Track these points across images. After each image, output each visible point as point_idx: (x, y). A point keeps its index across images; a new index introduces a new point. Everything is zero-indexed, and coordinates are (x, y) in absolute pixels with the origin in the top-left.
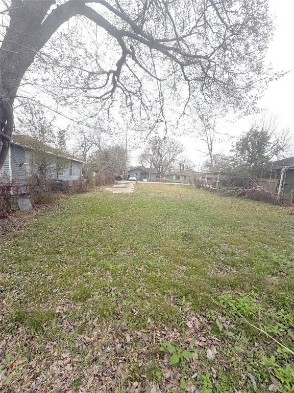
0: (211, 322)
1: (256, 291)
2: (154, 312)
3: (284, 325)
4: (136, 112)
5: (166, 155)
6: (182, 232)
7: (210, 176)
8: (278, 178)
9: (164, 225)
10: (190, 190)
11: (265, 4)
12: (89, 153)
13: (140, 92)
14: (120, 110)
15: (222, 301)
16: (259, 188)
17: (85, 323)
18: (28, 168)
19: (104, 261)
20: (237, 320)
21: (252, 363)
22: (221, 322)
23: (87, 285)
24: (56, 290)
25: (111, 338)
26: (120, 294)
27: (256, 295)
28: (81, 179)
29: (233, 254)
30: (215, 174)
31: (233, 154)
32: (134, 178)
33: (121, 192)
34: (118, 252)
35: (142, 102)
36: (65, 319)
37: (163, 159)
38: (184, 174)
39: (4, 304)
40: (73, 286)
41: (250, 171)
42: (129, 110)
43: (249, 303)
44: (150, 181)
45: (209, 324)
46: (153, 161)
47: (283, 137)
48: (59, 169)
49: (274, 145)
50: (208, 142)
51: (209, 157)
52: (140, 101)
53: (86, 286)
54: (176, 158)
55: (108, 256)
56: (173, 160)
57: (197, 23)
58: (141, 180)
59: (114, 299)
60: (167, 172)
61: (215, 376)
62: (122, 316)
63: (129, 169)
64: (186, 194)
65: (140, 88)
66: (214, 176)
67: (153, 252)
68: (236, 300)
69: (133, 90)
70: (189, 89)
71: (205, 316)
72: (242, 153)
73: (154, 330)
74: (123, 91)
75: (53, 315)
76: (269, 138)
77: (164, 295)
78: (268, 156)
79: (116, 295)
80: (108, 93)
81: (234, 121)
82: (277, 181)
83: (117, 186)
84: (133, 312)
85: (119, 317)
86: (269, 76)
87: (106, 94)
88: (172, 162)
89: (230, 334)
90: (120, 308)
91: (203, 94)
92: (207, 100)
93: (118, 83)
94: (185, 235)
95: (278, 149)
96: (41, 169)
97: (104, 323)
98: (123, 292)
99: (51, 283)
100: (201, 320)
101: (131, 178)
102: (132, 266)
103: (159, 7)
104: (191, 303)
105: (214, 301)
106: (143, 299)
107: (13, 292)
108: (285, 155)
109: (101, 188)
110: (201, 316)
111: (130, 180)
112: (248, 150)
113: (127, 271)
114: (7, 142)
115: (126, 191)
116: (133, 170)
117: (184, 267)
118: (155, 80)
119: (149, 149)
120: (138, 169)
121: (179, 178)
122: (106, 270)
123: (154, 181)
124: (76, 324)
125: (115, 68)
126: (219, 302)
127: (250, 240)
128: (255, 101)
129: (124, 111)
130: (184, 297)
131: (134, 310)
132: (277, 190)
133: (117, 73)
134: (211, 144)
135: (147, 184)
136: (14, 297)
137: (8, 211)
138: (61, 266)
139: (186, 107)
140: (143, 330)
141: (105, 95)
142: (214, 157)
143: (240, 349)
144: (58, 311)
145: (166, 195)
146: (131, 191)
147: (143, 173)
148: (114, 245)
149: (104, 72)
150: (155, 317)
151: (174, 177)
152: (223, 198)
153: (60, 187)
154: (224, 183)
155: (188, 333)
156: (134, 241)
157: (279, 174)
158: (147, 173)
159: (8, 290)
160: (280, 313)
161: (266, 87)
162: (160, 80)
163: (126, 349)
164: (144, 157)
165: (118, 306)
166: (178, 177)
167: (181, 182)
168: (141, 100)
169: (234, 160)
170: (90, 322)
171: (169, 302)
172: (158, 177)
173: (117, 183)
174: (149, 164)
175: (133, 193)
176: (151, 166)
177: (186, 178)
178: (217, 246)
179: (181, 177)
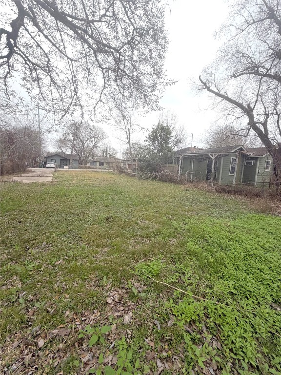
0: (129, 291)
1: (162, 253)
2: (73, 302)
3: (179, 273)
4: (45, 90)
5: (88, 142)
6: (105, 216)
7: (130, 163)
8: (178, 164)
9: (86, 212)
10: (113, 176)
13: (48, 67)
14: (23, 83)
15: (137, 270)
16: (166, 172)
19: (9, 266)
20: (148, 282)
21: (157, 311)
22: (136, 287)
25: (18, 352)
26: (31, 297)
27: (162, 257)
29: (148, 228)
30: (134, 161)
31: (147, 143)
32: (53, 165)
33: (35, 181)
34: (29, 251)
35: (51, 79)
37: (86, 145)
38: (107, 161)
41: (160, 158)
42: (36, 85)
43: (157, 264)
44: (72, 168)
45: (127, 293)
46: (73, 147)
47: (180, 133)
49: (175, 138)
50: (126, 132)
51: (128, 146)
52: (49, 79)
54: (99, 145)
55: (15, 258)
56: (95, 146)
57: (106, 12)
58: (61, 167)
59: (24, 306)
60: (90, 159)
61: (129, 336)
62: (34, 321)
63: (45, 155)
65: (48, 62)
66: (134, 163)
67: (74, 241)
68: (148, 265)
69: (39, 62)
70: (104, 77)
71: (123, 288)
72: (154, 142)
73: (73, 320)
74: (25, 60)
76: (171, 132)
77: (85, 281)
78: (171, 147)
79: (26, 300)
80: (2, 57)
81: (144, 115)
82: (177, 166)
83: (30, 174)
84: (48, 312)
85: (30, 323)
86: (165, 81)
88: (95, 149)
89: (143, 295)
90: (31, 313)
91: (118, 85)
92: (121, 92)
93: (15, 48)
94: (108, 219)
95: (178, 142)
98: (35, 294)
100: (120, 292)
101: (48, 165)
102: (49, 262)
105: (132, 272)
106: (61, 294)
108: (183, 146)
109: (5, 178)
110: (120, 288)
111: (48, 168)
112: (158, 140)
113: (42, 269)
115: (41, 180)
116: (50, 157)
117: (106, 249)
118: (66, 58)
119: (68, 134)
120: (56, 155)
121: (103, 165)
122: (11, 275)
123: (76, 168)
126: (135, 271)
127: (160, 214)
128: (158, 100)
129: (29, 86)
130: (105, 277)
131: (49, 309)
132: (178, 173)
133: (13, 36)
134: (129, 133)
135: (69, 171)
139: (102, 94)
140: (62, 326)
142: (132, 146)
143: (149, 304)
146: (49, 179)
147: (64, 160)
148: (25, 243)
150: (75, 307)
151: (98, 164)
152: (141, 181)
154: (141, 169)
155: (108, 309)
156: (51, 234)
157: (178, 161)
158: (68, 159)
160: (177, 265)
161: (164, 90)
162: (72, 60)
163: (38, 356)
164: (62, 142)
165: (29, 312)
166: (101, 164)
167: (105, 169)
168: (51, 76)
169: (148, 149)
171: (89, 287)
172: (81, 163)
173: (30, 172)
174: (70, 150)
175: (50, 182)
176: (72, 152)
177: (109, 165)
178: (136, 223)
179: (105, 164)
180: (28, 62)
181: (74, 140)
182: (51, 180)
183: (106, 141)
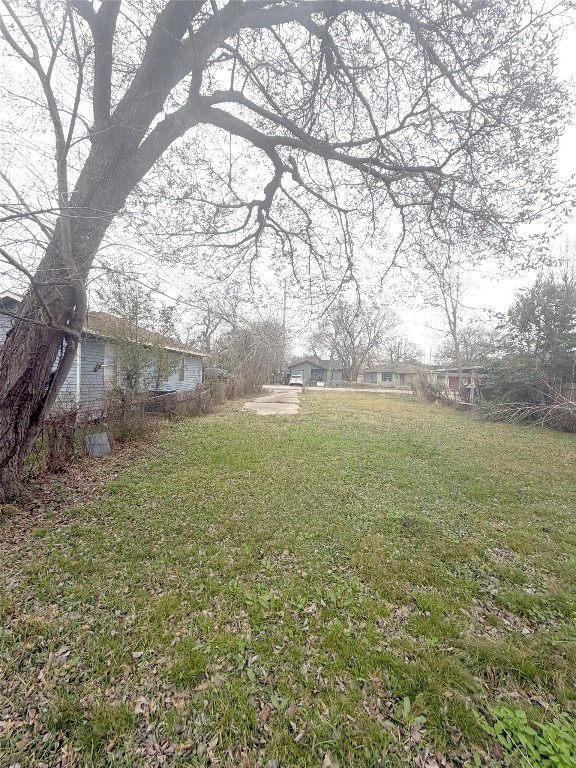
2: (337, 735)
4: (301, 265)
5: (361, 335)
6: (398, 515)
7: (454, 376)
9: (359, 493)
10: (412, 406)
11: (548, 54)
12: (216, 336)
14: (270, 263)
15: (500, 726)
16: (570, 405)
17: (191, 748)
18: (108, 373)
19: (235, 583)
23: (198, 646)
24: (140, 654)
26: (265, 674)
28: (198, 390)
29: (519, 580)
31: (504, 332)
32: (300, 381)
33: (274, 413)
34: (264, 562)
35: (311, 248)
36: (151, 732)
37: (356, 342)
38: (401, 370)
39: (40, 681)
40: (173, 644)
41: (545, 367)
42: (288, 261)
44: (331, 385)
46: (334, 346)
48: (160, 376)
50: (446, 310)
51: (451, 338)
52: (308, 247)
53: (197, 648)
54: (382, 339)
55: (244, 569)
56: (375, 342)
57: (413, 108)
58: (312, 383)
59: (253, 689)
60: (364, 366)
62: (269, 737)
63: (290, 363)
64: (406, 415)
65: (308, 225)
66: (465, 375)
67: (335, 565)
68: (535, 728)
70: (403, 219)
71: (458, 764)
72: (524, 328)
74: (277, 231)
75: (128, 719)
77: (362, 688)
79: (257, 677)
80: (250, 237)
83: (267, 398)
84: (291, 730)
85: (263, 741)
87: (246, 239)
88: (375, 348)
90: (264, 714)
93: (267, 220)
94: (406, 523)
96: (129, 378)
97: (231, 754)
98: (272, 671)
99: (131, 634)
101: (292, 381)
102: (292, 602)
103: (340, 82)
104: (423, 720)
105: (481, 721)
106: (314, 695)
107: (60, 652)
109: (235, 404)
110: (448, 760)
111: (292, 385)
112: (537, 323)
113: (282, 613)
114: (73, 342)
115: (282, 410)
116: (298, 365)
117: (404, 608)
118: (336, 211)
119: (328, 324)
120: (306, 361)
121: (390, 378)
122: (238, 606)
123: (338, 386)
124: (171, 749)
125: (262, 197)
126: (492, 723)
127: (557, 540)
128: (544, 245)
129: (278, 265)
130: (407, 700)
131: (294, 726)
133: (265, 205)
134: (455, 312)
135: (325, 392)
136: (60, 666)
137: (68, 459)
138: (153, 592)
139: (399, 253)
141: (243, 241)
144: (138, 710)
145: (363, 419)
146: (292, 410)
147: (317, 371)
148: (256, 541)
149: (242, 205)
150: (342, 753)
151: (379, 378)
152: (487, 425)
153: (162, 406)
154: (486, 394)
156: (297, 534)
158: (324, 370)
159: (52, 647)
161: (565, 218)
162: (346, 211)
164: (317, 338)
165: (261, 710)
167: (394, 388)
168: (310, 245)
170: (201, 749)
171: (372, 710)
172: (346, 377)
173: (266, 392)
174: (329, 352)
175: (296, 415)
176: (331, 357)
177: (403, 380)
178: (481, 555)
179: (394, 377)
180: (280, 233)
181: (337, 333)
182: (297, 412)
183: (398, 330)
